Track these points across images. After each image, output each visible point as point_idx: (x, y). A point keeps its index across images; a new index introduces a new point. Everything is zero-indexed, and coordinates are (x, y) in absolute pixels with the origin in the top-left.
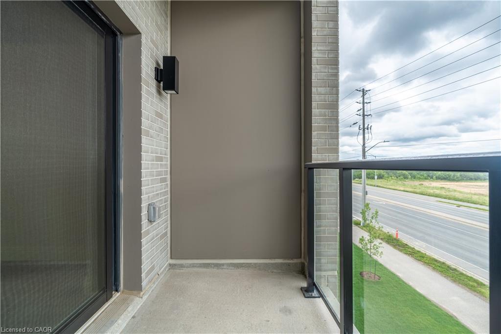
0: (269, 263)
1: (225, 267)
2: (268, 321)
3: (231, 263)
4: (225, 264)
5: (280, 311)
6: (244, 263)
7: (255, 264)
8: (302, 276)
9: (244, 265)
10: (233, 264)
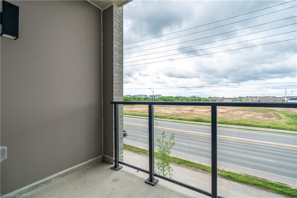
0: (85, 164)
1: (53, 180)
2: (113, 189)
3: (58, 176)
4: (53, 178)
5: (113, 182)
6: (68, 171)
7: (76, 168)
8: (104, 163)
9: (68, 173)
10: (60, 175)
